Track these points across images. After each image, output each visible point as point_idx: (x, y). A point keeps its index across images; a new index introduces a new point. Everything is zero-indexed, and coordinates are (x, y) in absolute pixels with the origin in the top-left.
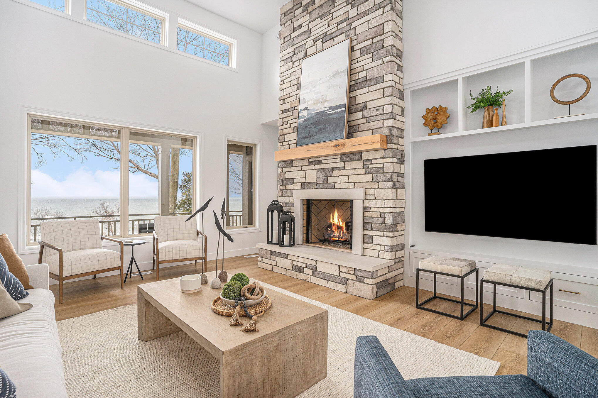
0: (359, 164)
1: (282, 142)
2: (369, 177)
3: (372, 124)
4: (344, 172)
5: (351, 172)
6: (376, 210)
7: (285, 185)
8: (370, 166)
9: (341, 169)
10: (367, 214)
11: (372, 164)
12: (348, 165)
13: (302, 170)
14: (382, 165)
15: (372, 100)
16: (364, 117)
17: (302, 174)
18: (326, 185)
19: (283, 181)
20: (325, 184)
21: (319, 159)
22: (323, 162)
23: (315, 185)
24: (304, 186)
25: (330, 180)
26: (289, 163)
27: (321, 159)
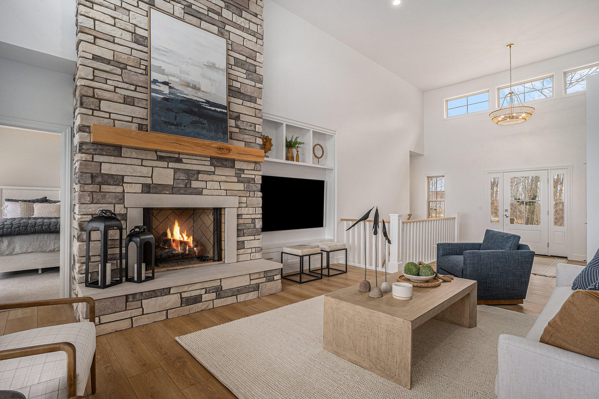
0: (231, 172)
1: (93, 110)
2: (241, 186)
3: (246, 136)
4: (215, 178)
5: (224, 178)
6: (248, 216)
7: (100, 184)
8: (243, 176)
9: (210, 173)
11: (243, 173)
12: (219, 171)
13: (142, 165)
14: (253, 177)
15: (246, 114)
16: (237, 127)
17: (146, 171)
18: (190, 191)
19: (93, 177)
20: (188, 190)
21: (177, 156)
22: (184, 160)
23: (173, 190)
24: (147, 189)
25: (195, 184)
26: (111, 148)
27: (181, 156)
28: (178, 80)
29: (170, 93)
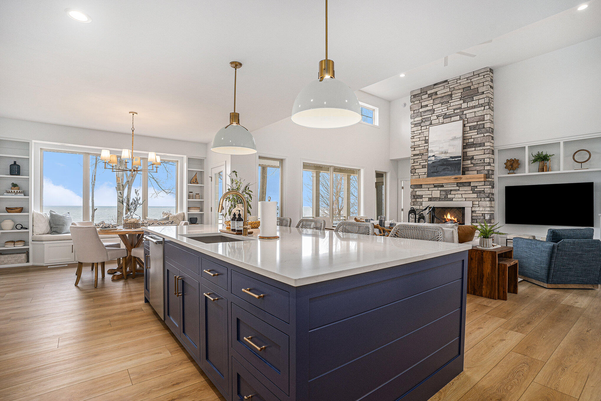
0: (469, 188)
1: (414, 173)
2: (475, 195)
3: (477, 167)
4: (459, 192)
5: (464, 192)
6: (479, 212)
7: (416, 199)
8: (476, 190)
9: (457, 190)
10: (474, 214)
11: (477, 188)
12: (461, 189)
13: (428, 190)
14: (483, 189)
15: (477, 155)
16: (472, 163)
17: (429, 192)
18: (447, 199)
19: (414, 196)
20: (446, 199)
21: (441, 184)
22: (444, 186)
23: (439, 199)
24: (430, 199)
25: (449, 196)
26: (419, 186)
27: (443, 184)
28: (438, 152)
29: (435, 159)
